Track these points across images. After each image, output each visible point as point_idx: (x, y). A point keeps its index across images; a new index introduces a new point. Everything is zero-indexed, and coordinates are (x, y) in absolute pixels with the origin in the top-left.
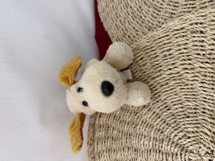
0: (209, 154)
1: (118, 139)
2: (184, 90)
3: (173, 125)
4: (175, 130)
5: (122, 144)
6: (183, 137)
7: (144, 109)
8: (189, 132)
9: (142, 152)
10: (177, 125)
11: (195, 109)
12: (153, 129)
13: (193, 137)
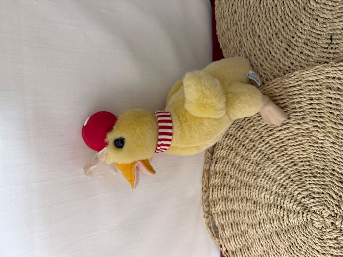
0: (333, 217)
1: (236, 189)
2: (313, 148)
3: (298, 183)
4: (300, 188)
5: (240, 195)
6: (307, 196)
7: (267, 161)
8: (314, 193)
9: (262, 206)
10: (302, 183)
11: (323, 169)
12: (276, 184)
13: (318, 198)
